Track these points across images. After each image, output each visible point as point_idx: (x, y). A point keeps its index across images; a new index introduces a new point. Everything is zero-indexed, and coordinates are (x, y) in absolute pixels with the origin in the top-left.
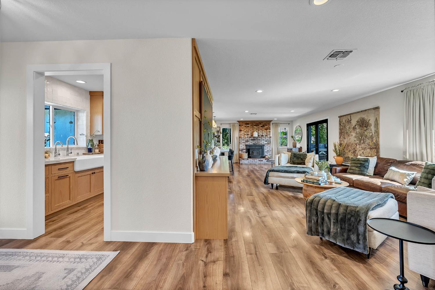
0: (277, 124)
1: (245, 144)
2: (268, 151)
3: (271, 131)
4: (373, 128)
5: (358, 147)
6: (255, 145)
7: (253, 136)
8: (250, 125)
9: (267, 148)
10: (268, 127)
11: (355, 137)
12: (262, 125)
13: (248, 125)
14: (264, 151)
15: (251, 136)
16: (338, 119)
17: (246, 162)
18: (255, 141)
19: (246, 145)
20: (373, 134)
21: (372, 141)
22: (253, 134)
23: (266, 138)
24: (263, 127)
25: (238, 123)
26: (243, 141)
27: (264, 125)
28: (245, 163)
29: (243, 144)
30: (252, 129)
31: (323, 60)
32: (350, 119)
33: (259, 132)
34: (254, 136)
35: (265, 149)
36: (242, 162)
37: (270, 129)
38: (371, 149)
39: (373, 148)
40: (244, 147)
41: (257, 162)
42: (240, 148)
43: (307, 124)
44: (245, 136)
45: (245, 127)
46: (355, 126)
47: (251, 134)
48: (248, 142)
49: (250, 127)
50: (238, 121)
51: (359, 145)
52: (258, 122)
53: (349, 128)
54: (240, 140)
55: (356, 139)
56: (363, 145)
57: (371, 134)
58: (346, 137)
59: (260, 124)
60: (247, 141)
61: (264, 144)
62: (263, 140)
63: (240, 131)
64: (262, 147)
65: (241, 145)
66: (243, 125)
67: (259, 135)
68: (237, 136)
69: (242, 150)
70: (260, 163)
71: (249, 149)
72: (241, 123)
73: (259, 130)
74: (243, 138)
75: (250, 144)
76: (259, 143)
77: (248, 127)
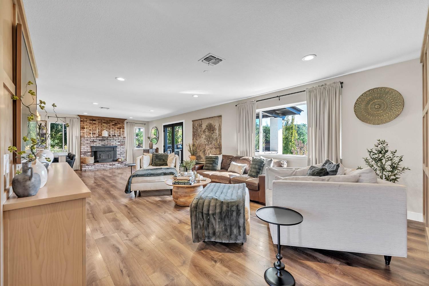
0: (133, 123)
1: (89, 145)
2: (121, 153)
3: (125, 130)
4: (217, 132)
5: (207, 147)
6: (104, 147)
7: (101, 136)
8: (97, 122)
9: (120, 150)
10: (121, 126)
11: (205, 139)
12: (114, 123)
13: (94, 122)
14: (117, 153)
15: (99, 135)
16: (192, 123)
17: (92, 168)
18: (105, 142)
19: (91, 147)
20: (218, 136)
21: (217, 142)
22: (101, 133)
23: (119, 139)
24: (116, 125)
25: (79, 117)
27: (116, 123)
28: (90, 169)
29: (87, 145)
30: (101, 127)
31: (198, 61)
32: (201, 124)
33: (110, 131)
34: (103, 135)
35: (117, 151)
36: (85, 169)
37: (124, 128)
38: (216, 148)
39: (217, 148)
40: (88, 149)
41: (108, 167)
42: (82, 150)
43: (164, 126)
44: (90, 135)
45: (90, 123)
46: (205, 129)
47: (99, 133)
48: (94, 143)
49: (98, 124)
50: (78, 115)
51: (207, 145)
52: (109, 120)
53: (200, 131)
54: (82, 140)
55: (205, 141)
56: (210, 146)
57: (216, 137)
58: (198, 139)
59: (112, 122)
60: (93, 141)
61: (116, 145)
62: (115, 140)
63: (83, 128)
64: (114, 148)
65: (84, 147)
66: (86, 121)
67: (110, 134)
68: (78, 135)
69: (85, 153)
70: (111, 168)
71: (96, 152)
72: (83, 118)
73: (110, 129)
74: (87, 138)
75: (97, 145)
76: (110, 144)
77: (94, 124)
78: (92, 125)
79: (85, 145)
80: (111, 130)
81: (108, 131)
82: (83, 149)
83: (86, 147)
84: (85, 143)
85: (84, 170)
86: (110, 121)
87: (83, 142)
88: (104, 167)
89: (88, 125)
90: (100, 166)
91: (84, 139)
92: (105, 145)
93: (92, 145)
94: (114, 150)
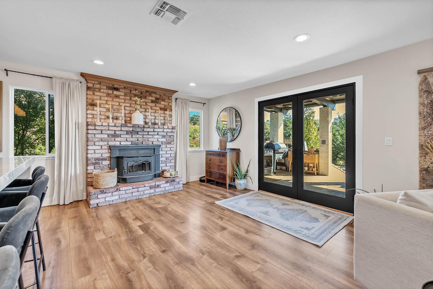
0: (186, 101)
1: (106, 143)
2: (167, 158)
3: (173, 113)
6: (137, 147)
7: (131, 123)
9: (165, 152)
10: (166, 104)
12: (154, 99)
13: (116, 93)
14: (159, 160)
15: (126, 121)
17: (113, 198)
18: (137, 136)
19: (110, 148)
22: (130, 117)
23: (165, 130)
24: (157, 102)
26: (102, 136)
27: (157, 99)
28: (108, 201)
29: (101, 143)
30: (129, 105)
34: (134, 122)
35: (161, 156)
36: (97, 201)
37: (171, 110)
40: (103, 151)
41: (146, 192)
42: (89, 156)
43: (259, 102)
44: (108, 120)
45: (108, 95)
47: (125, 116)
48: (117, 139)
49: (123, 97)
50: (82, 75)
52: (144, 90)
54: (90, 132)
59: (150, 95)
60: (115, 136)
61: (158, 143)
62: (156, 133)
63: (92, 105)
64: (155, 149)
65: (95, 147)
66: (100, 89)
67: (147, 120)
68: (80, 121)
69: (97, 161)
70: (152, 193)
71: (122, 158)
72: (93, 82)
73: (147, 110)
74: (102, 128)
75: (122, 143)
76: (148, 142)
77: (116, 96)
78: (111, 99)
79: (97, 143)
80: (149, 112)
81: (144, 113)
82: (93, 151)
83: (100, 148)
84: (97, 140)
85: (96, 205)
86: (147, 94)
87: (93, 136)
88: (139, 193)
89: (103, 98)
90: (131, 191)
91: (95, 129)
92: (138, 142)
93: (111, 142)
94: (155, 153)
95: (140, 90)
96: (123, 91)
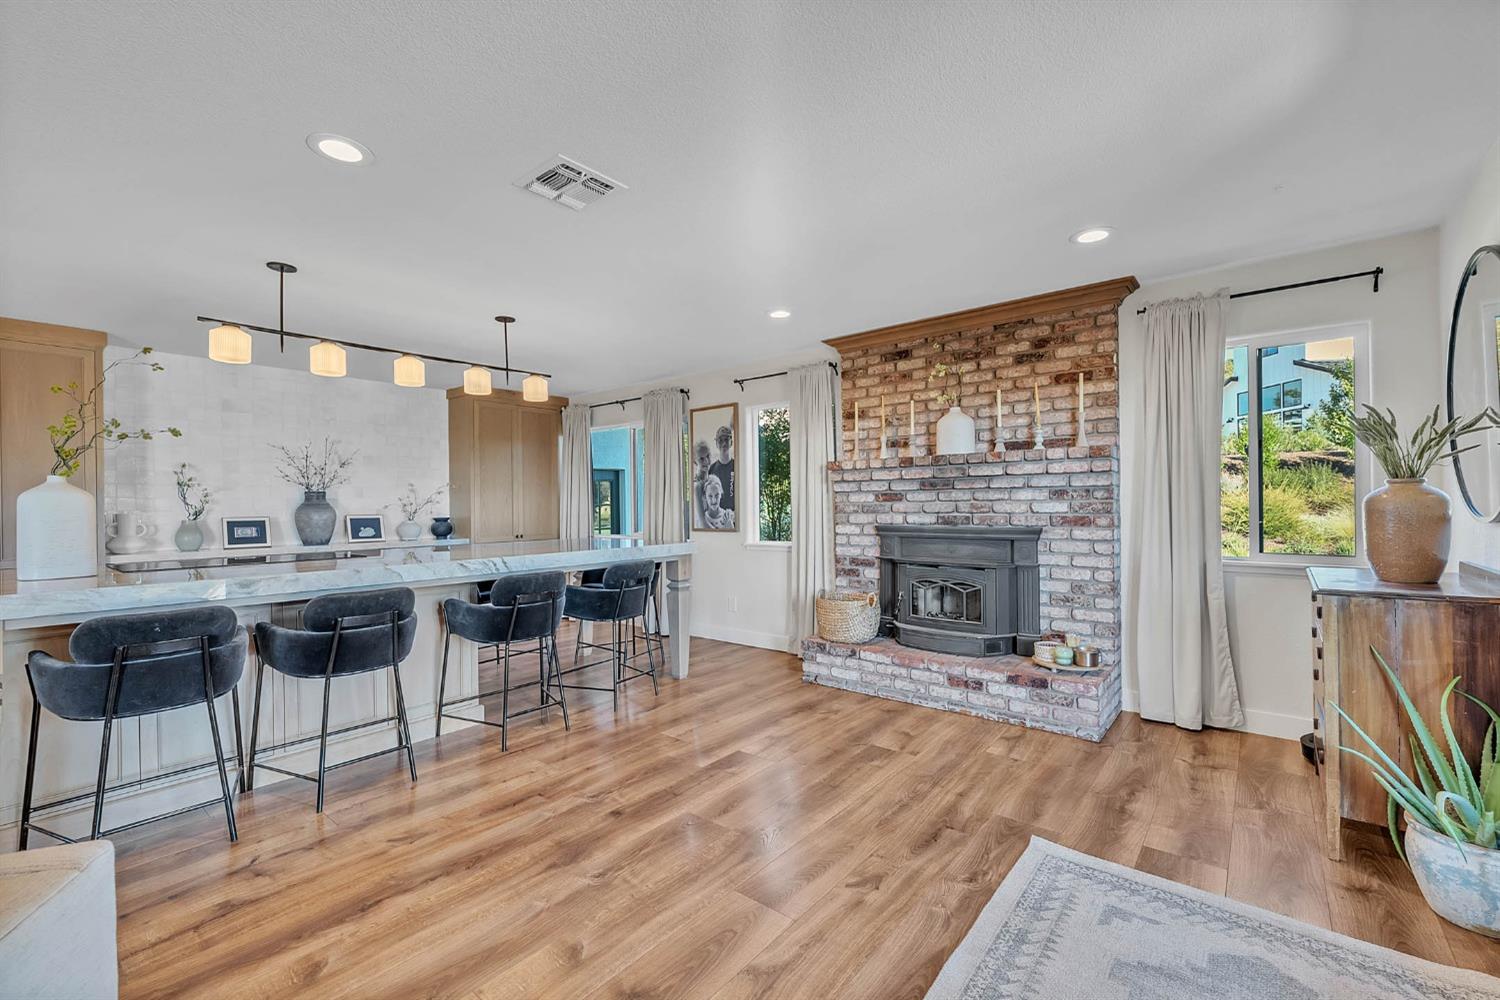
1: (870, 518)
2: (1077, 587)
3: (1126, 383)
6: (950, 531)
7: (933, 453)
8: (920, 363)
9: (1063, 561)
10: (1083, 351)
12: (1024, 347)
13: (903, 365)
18: (954, 495)
19: (882, 531)
23: (1055, 468)
24: (1040, 357)
25: (833, 355)
26: (862, 498)
27: (1041, 343)
29: (863, 518)
34: (944, 450)
35: (1043, 572)
37: (1114, 372)
40: (867, 541)
42: (840, 551)
45: (885, 378)
48: (897, 506)
49: (921, 374)
52: (990, 325)
54: (839, 488)
59: (1011, 337)
60: (891, 497)
61: (1033, 522)
62: (1019, 482)
63: (850, 415)
64: (1020, 542)
65: (849, 529)
66: (866, 369)
69: (854, 567)
70: (957, 704)
72: (852, 355)
73: (999, 398)
74: (858, 477)
75: (911, 519)
76: (992, 514)
77: (904, 376)
78: (891, 388)
79: (852, 519)
80: (1002, 403)
81: (982, 411)
82: (845, 540)
83: (858, 530)
84: (852, 508)
85: (814, 680)
86: (1000, 336)
87: (845, 498)
88: (911, 687)
89: (873, 391)
91: (845, 481)
92: (955, 517)
93: (883, 516)
94: (1016, 557)
95: (973, 332)
96: (922, 353)
